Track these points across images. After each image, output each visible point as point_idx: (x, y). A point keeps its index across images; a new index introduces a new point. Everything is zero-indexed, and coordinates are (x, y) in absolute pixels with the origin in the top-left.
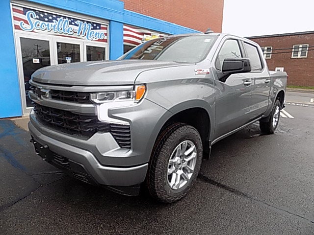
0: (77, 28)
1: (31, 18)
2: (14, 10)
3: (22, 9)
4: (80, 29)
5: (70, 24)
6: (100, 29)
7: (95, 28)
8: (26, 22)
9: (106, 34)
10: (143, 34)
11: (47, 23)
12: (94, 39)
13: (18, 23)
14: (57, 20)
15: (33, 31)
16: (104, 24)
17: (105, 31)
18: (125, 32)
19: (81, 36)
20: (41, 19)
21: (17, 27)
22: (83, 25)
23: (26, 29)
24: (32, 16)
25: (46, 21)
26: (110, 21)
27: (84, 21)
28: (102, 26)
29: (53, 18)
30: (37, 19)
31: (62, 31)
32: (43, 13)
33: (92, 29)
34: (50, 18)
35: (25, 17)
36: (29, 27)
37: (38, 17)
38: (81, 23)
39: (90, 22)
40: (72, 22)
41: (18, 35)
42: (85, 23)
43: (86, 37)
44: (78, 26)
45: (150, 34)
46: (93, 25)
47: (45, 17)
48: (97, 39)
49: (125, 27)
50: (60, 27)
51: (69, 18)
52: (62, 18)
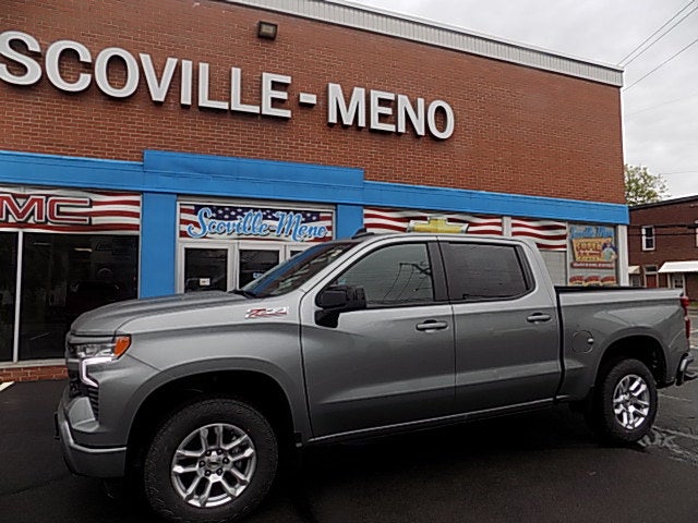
0: (276, 223)
1: (204, 218)
2: (182, 211)
3: (193, 208)
4: (281, 224)
5: (265, 218)
6: (318, 219)
7: (308, 220)
8: (196, 225)
9: (330, 228)
10: (407, 220)
11: (226, 223)
12: (307, 239)
13: (185, 228)
14: (243, 216)
15: (204, 237)
16: (325, 211)
17: (328, 223)
18: (367, 221)
19: (283, 237)
20: (219, 217)
21: (183, 234)
22: (287, 218)
23: (195, 234)
24: (206, 216)
25: (226, 220)
26: (336, 204)
27: (288, 211)
28: (321, 215)
29: (238, 214)
30: (212, 218)
31: (251, 231)
32: (222, 208)
33: (303, 222)
34: (233, 213)
35: (195, 218)
36: (199, 231)
37: (214, 215)
38: (283, 216)
39: (300, 212)
40: (269, 214)
41: (182, 245)
42: (291, 213)
43: (291, 236)
44: (277, 219)
45: (424, 219)
46: (304, 216)
47: (225, 213)
48: (312, 238)
49: (366, 212)
50: (247, 225)
51: (263, 210)
52: (251, 211)
